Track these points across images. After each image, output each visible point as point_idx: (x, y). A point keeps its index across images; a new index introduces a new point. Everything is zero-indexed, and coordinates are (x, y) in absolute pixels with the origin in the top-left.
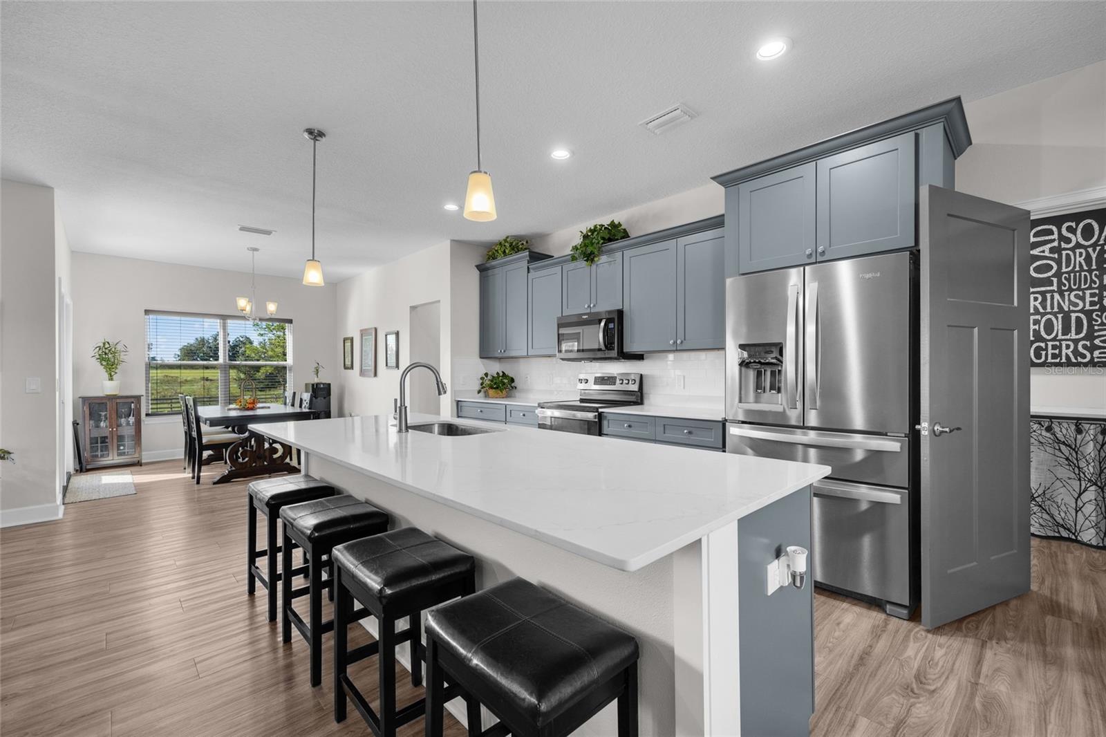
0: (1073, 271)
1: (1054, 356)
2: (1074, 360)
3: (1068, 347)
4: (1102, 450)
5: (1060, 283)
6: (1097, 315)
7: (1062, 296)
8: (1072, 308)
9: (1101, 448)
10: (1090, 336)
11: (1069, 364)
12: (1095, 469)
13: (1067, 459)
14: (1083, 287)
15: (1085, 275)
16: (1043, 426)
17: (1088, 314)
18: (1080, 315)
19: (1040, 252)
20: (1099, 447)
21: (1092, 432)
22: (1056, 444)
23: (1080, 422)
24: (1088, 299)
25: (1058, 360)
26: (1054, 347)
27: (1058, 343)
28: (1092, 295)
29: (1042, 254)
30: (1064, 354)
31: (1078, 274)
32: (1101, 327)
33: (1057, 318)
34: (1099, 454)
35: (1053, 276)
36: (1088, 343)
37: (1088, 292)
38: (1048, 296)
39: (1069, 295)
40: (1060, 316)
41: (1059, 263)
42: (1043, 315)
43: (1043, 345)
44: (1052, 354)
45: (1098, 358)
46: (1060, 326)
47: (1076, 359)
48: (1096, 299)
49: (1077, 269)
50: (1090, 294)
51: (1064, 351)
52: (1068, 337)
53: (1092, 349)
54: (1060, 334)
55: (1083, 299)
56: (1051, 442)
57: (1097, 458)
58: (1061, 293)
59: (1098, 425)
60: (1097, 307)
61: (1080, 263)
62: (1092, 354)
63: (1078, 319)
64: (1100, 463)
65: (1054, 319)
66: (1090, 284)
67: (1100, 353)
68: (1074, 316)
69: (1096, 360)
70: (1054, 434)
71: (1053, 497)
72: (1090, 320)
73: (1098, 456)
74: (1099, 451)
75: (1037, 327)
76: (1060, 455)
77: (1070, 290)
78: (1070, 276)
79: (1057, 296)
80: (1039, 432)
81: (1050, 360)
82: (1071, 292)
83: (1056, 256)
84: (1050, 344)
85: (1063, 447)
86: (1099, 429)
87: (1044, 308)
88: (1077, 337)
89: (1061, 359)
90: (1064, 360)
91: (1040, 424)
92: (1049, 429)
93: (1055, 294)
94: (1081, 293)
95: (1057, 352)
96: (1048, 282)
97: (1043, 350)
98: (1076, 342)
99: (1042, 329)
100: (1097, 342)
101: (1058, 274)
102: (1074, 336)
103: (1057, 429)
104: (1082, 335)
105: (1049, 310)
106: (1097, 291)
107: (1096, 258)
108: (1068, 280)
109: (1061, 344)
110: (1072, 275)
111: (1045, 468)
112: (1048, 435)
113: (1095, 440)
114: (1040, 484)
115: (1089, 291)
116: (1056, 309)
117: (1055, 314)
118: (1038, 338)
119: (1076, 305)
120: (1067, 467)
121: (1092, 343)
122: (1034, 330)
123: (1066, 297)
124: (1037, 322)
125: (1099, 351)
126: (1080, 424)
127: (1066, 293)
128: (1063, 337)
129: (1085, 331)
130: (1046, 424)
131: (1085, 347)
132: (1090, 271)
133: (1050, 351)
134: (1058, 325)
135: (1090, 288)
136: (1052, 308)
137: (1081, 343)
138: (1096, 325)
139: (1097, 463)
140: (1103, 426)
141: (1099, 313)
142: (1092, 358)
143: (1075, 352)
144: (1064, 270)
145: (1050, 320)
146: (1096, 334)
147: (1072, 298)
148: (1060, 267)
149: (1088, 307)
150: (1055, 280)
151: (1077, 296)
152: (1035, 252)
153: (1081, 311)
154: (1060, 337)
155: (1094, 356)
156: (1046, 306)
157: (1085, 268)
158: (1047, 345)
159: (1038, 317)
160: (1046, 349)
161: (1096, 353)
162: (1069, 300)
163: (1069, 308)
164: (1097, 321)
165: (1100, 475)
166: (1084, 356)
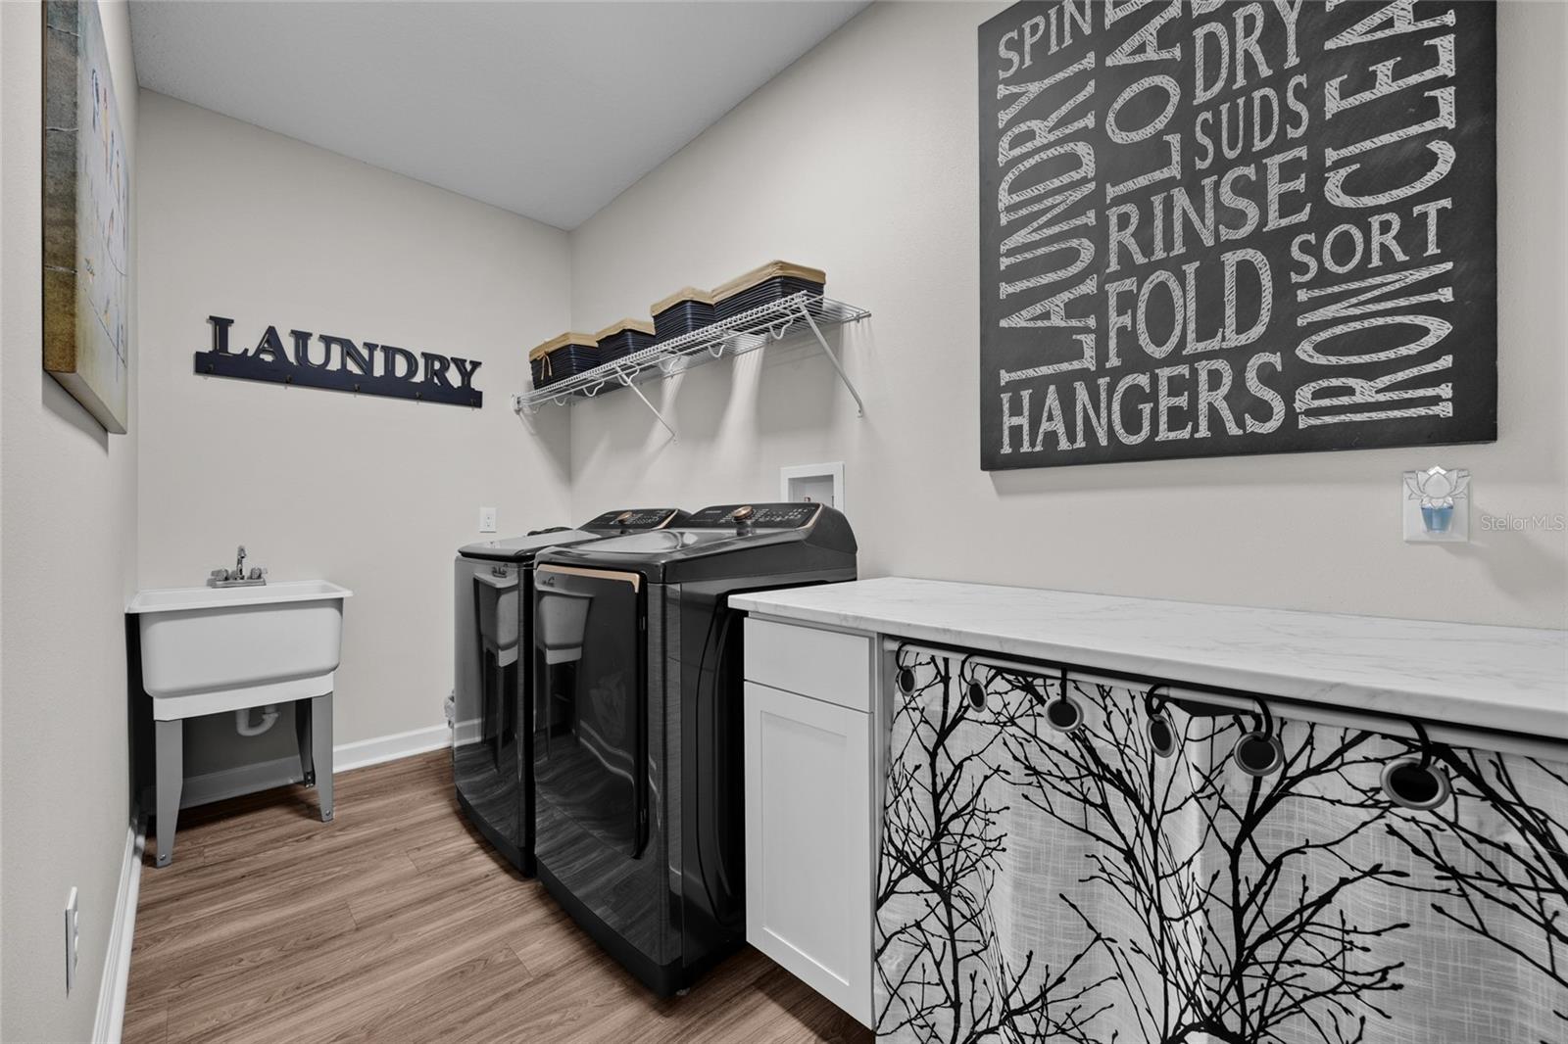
0: (1228, 95)
1: (1177, 419)
2: (1233, 429)
3: (1215, 379)
4: (1247, 846)
5: (1192, 149)
6: (1305, 247)
7: (1196, 195)
8: (1226, 234)
9: (1246, 832)
10: (1283, 336)
11: (1219, 446)
12: (1212, 946)
13: (1129, 856)
14: (1259, 145)
15: (1265, 99)
16: (1042, 701)
17: (1274, 244)
18: (1250, 254)
19: (1133, 53)
20: (1230, 830)
21: (1194, 753)
22: (1089, 782)
23: (1163, 691)
24: (1275, 189)
25: (1184, 434)
26: (1176, 386)
27: (1184, 370)
28: (1288, 171)
29: (1139, 58)
30: (1203, 407)
31: (1241, 101)
32: (1317, 293)
33: (1182, 279)
34: (1234, 868)
35: (1170, 129)
36: (1276, 360)
37: (1273, 163)
38: (1157, 201)
39: (1217, 185)
40: (1190, 269)
41: (1183, 74)
42: (1142, 273)
43: (1143, 380)
44: (1170, 409)
45: (1309, 413)
46: (1192, 306)
47: (1241, 424)
48: (1299, 184)
49: (1240, 81)
50: (1282, 166)
51: (1204, 397)
52: (1214, 344)
53: (1286, 382)
54: (1191, 336)
55: (1254, 190)
56: (1070, 771)
57: (1224, 887)
58: (1192, 183)
59: (1223, 721)
60: (1303, 216)
61: (1248, 55)
62: (1289, 400)
63: (1246, 270)
64: (1238, 912)
65: (1174, 285)
66: (1282, 131)
67: (1316, 395)
68: (1231, 259)
69: (1303, 423)
70: (1080, 738)
71: (1077, 1017)
72: (1283, 267)
73: (1226, 876)
74: (1235, 853)
75: (1127, 320)
76: (1103, 828)
77: (1221, 166)
78: (1217, 115)
79: (1181, 198)
80: (1027, 723)
81: (1164, 434)
82: (1221, 177)
83: (1177, 52)
84: (1164, 373)
85: (1115, 798)
86: (1233, 739)
87: (1147, 249)
88: (1243, 339)
89: (1195, 429)
90: (1203, 432)
91: (1029, 688)
92: (1063, 714)
93: (1175, 192)
94: (1250, 171)
95: (1182, 401)
96: (1155, 153)
97: (1146, 398)
98: (1238, 357)
99: (1142, 326)
100: (1305, 351)
101: (1183, 121)
102: (1234, 340)
103: (1091, 716)
104: (1257, 331)
105: (1159, 254)
106: (1302, 152)
107: (1298, 23)
108: (1212, 130)
109: (1194, 372)
110: (1224, 108)
111: (1050, 885)
112: (1058, 737)
113: (1210, 786)
114: (1029, 957)
115: (1279, 159)
116: (1179, 249)
117: (1174, 265)
118: (1133, 359)
119: (1237, 218)
120: (1129, 891)
121: (1290, 360)
122: (1122, 331)
123: (1209, 195)
124: (1127, 302)
125: (1314, 386)
126: (1164, 699)
127: (1208, 182)
128: (1201, 347)
129: (1265, 316)
130: (1054, 695)
131: (1267, 376)
132: (1279, 81)
133: (1165, 402)
134: (1186, 307)
135: (1282, 144)
136: (1169, 245)
137: (1256, 361)
138: (1301, 286)
139: (1223, 917)
140: (1249, 723)
141: (1312, 238)
142: (1291, 415)
143: (1240, 398)
144: (1201, 96)
145: (1162, 287)
146: (1301, 322)
147: (1227, 197)
148: (1188, 92)
149: (1274, 222)
150: (1174, 140)
151: (1241, 188)
152: (1118, 58)
153: (1255, 240)
154: (1193, 347)
155: (1298, 406)
156: (1152, 241)
157: (1265, 71)
158: (1154, 380)
159: (1129, 284)
160: (1153, 397)
161: (1304, 397)
162: (1218, 204)
163: (1217, 235)
164: (1303, 268)
165: (1237, 974)
166: (1263, 412)
